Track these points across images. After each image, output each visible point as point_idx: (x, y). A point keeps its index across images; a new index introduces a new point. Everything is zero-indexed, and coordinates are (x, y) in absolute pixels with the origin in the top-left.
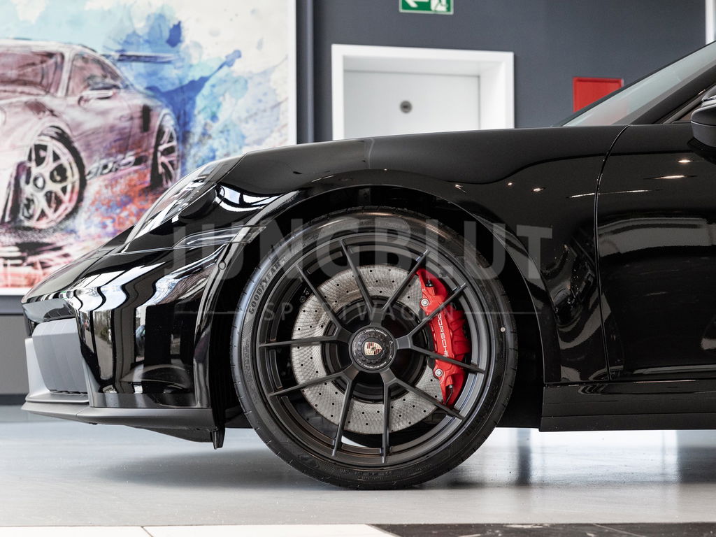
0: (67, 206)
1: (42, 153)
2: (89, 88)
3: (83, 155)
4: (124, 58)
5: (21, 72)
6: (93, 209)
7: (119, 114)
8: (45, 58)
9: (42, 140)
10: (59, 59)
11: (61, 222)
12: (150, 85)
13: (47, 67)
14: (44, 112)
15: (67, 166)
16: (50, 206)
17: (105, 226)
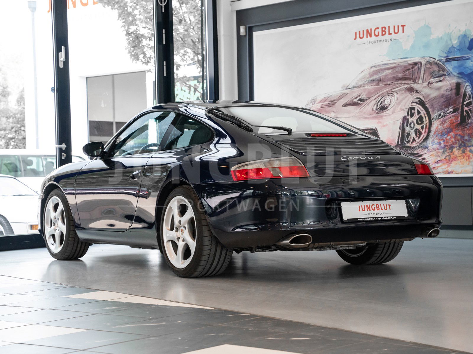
0: (424, 135)
1: (413, 111)
2: (433, 77)
3: (430, 110)
4: (448, 60)
5: (404, 74)
6: (435, 136)
7: (446, 88)
8: (414, 66)
9: (413, 105)
10: (420, 65)
11: (421, 143)
12: (459, 72)
13: (414, 70)
14: (413, 91)
15: (423, 116)
16: (416, 136)
17: (440, 144)
